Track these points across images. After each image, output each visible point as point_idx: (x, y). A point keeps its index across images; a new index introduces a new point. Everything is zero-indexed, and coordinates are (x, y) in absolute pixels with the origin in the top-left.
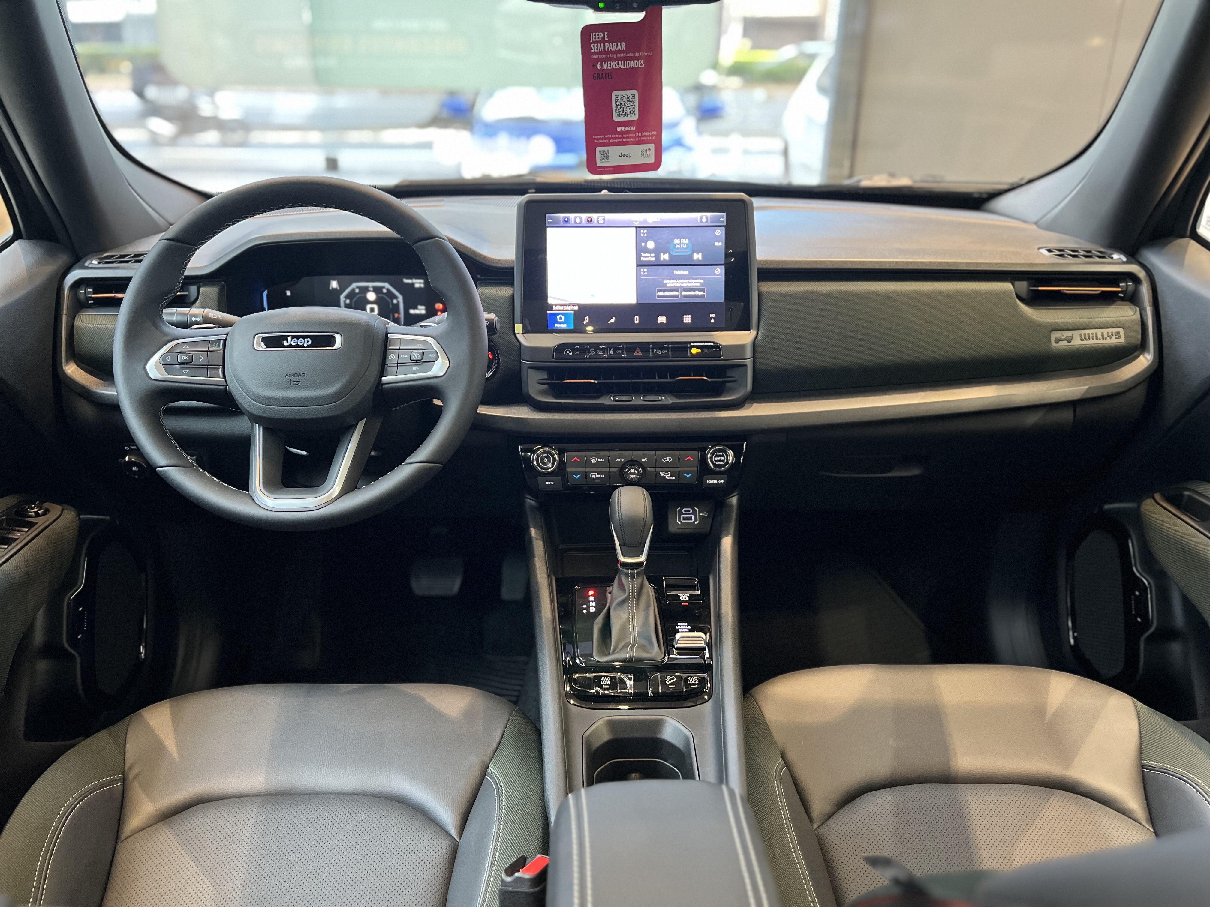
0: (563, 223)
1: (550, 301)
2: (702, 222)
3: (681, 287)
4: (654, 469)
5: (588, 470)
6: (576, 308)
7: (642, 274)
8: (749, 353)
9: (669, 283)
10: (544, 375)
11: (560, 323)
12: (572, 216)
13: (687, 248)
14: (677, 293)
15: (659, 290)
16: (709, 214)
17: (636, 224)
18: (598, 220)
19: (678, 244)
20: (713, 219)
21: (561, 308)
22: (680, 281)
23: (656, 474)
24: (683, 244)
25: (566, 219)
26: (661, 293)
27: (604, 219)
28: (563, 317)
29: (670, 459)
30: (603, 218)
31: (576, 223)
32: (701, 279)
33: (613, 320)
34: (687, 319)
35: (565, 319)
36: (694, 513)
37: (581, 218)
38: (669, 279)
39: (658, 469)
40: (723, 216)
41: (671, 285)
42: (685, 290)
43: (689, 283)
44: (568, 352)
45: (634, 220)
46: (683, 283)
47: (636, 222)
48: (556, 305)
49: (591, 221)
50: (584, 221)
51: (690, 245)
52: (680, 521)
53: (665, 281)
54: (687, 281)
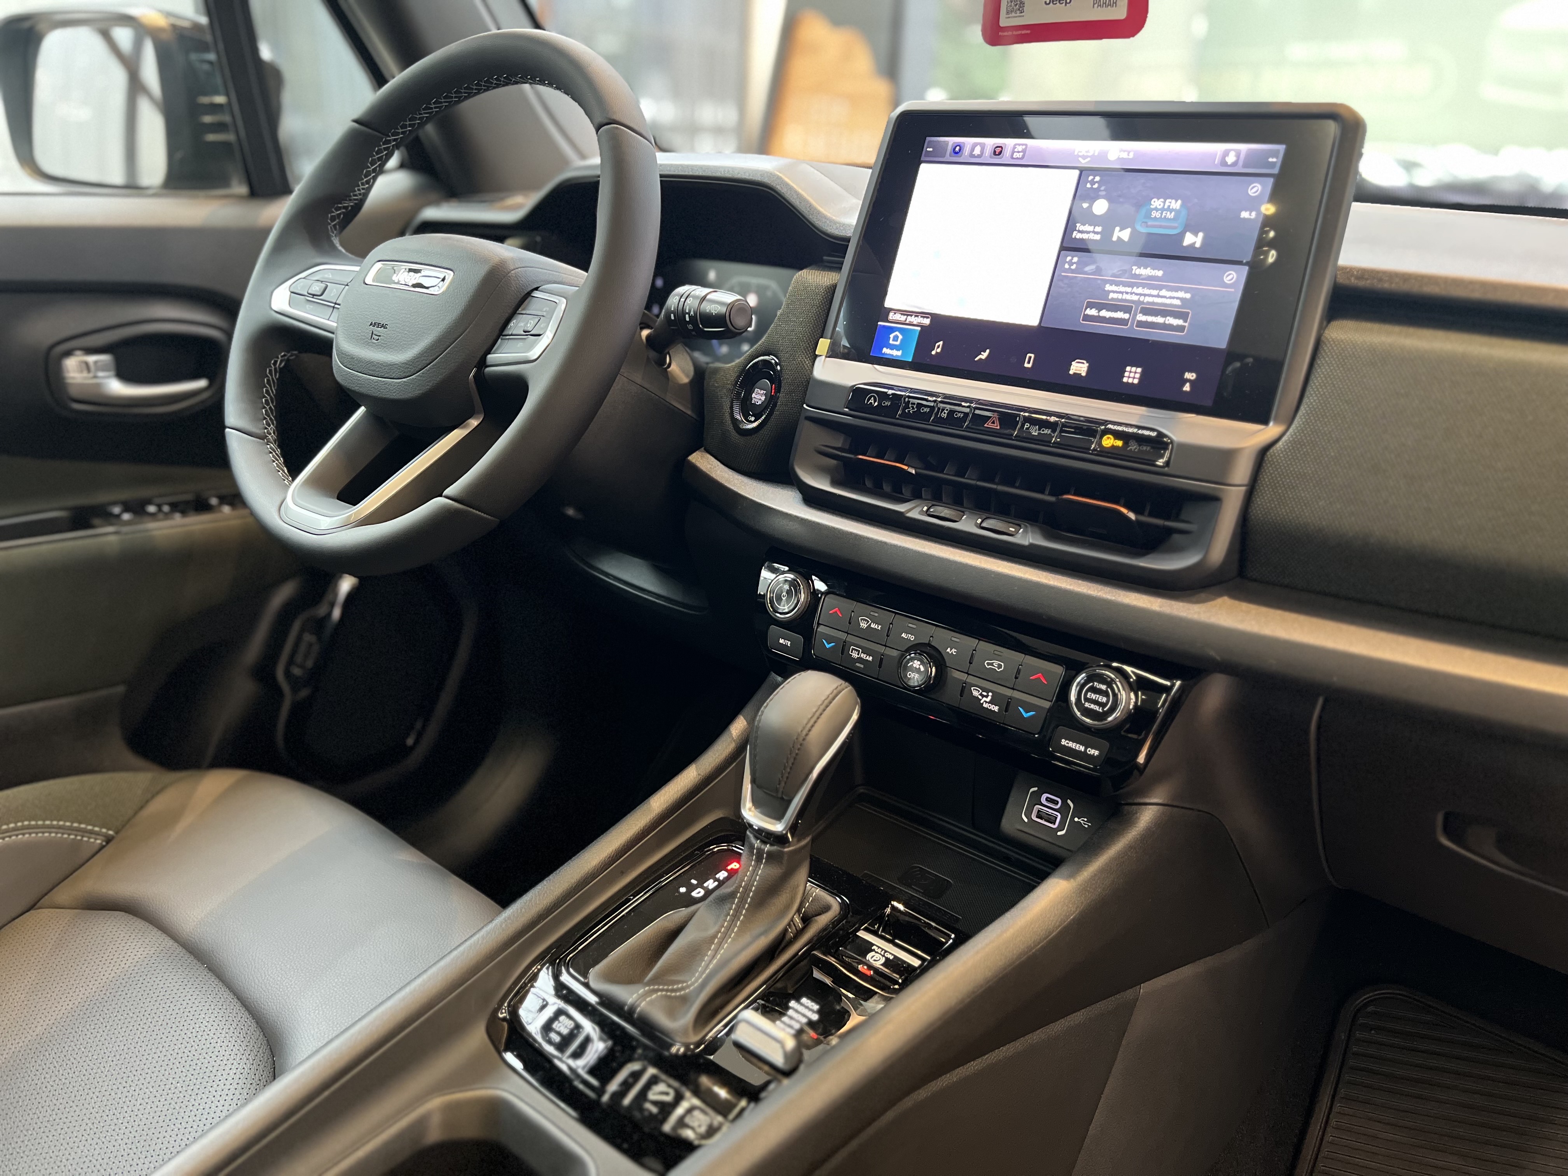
0: (950, 156)
1: (888, 303)
2: (1224, 163)
3: (1139, 302)
4: (963, 677)
5: (850, 639)
6: (927, 322)
7: (1067, 266)
8: (1241, 473)
9: (1116, 292)
10: (838, 441)
11: (892, 347)
12: (968, 142)
13: (1175, 219)
14: (1126, 316)
15: (1090, 305)
16: (1243, 147)
17: (1084, 163)
18: (1013, 152)
19: (1156, 209)
20: (1251, 159)
21: (903, 318)
22: (1140, 290)
23: (964, 689)
24: (1169, 209)
25: (957, 149)
26: (1092, 312)
27: (1024, 151)
28: (900, 337)
29: (1000, 666)
30: (1024, 147)
31: (972, 155)
32: (1187, 291)
33: (984, 355)
34: (1132, 375)
35: (902, 340)
36: (1064, 810)
37: (983, 146)
38: (1117, 284)
39: (971, 679)
40: (1278, 151)
41: (1120, 296)
42: (1146, 311)
43: (1158, 296)
44: (872, 401)
45: (1080, 154)
46: (1145, 295)
47: (1084, 157)
48: (896, 311)
49: (1000, 153)
50: (988, 151)
51: (1184, 213)
52: (1028, 815)
53: (1108, 287)
54: (1155, 292)
